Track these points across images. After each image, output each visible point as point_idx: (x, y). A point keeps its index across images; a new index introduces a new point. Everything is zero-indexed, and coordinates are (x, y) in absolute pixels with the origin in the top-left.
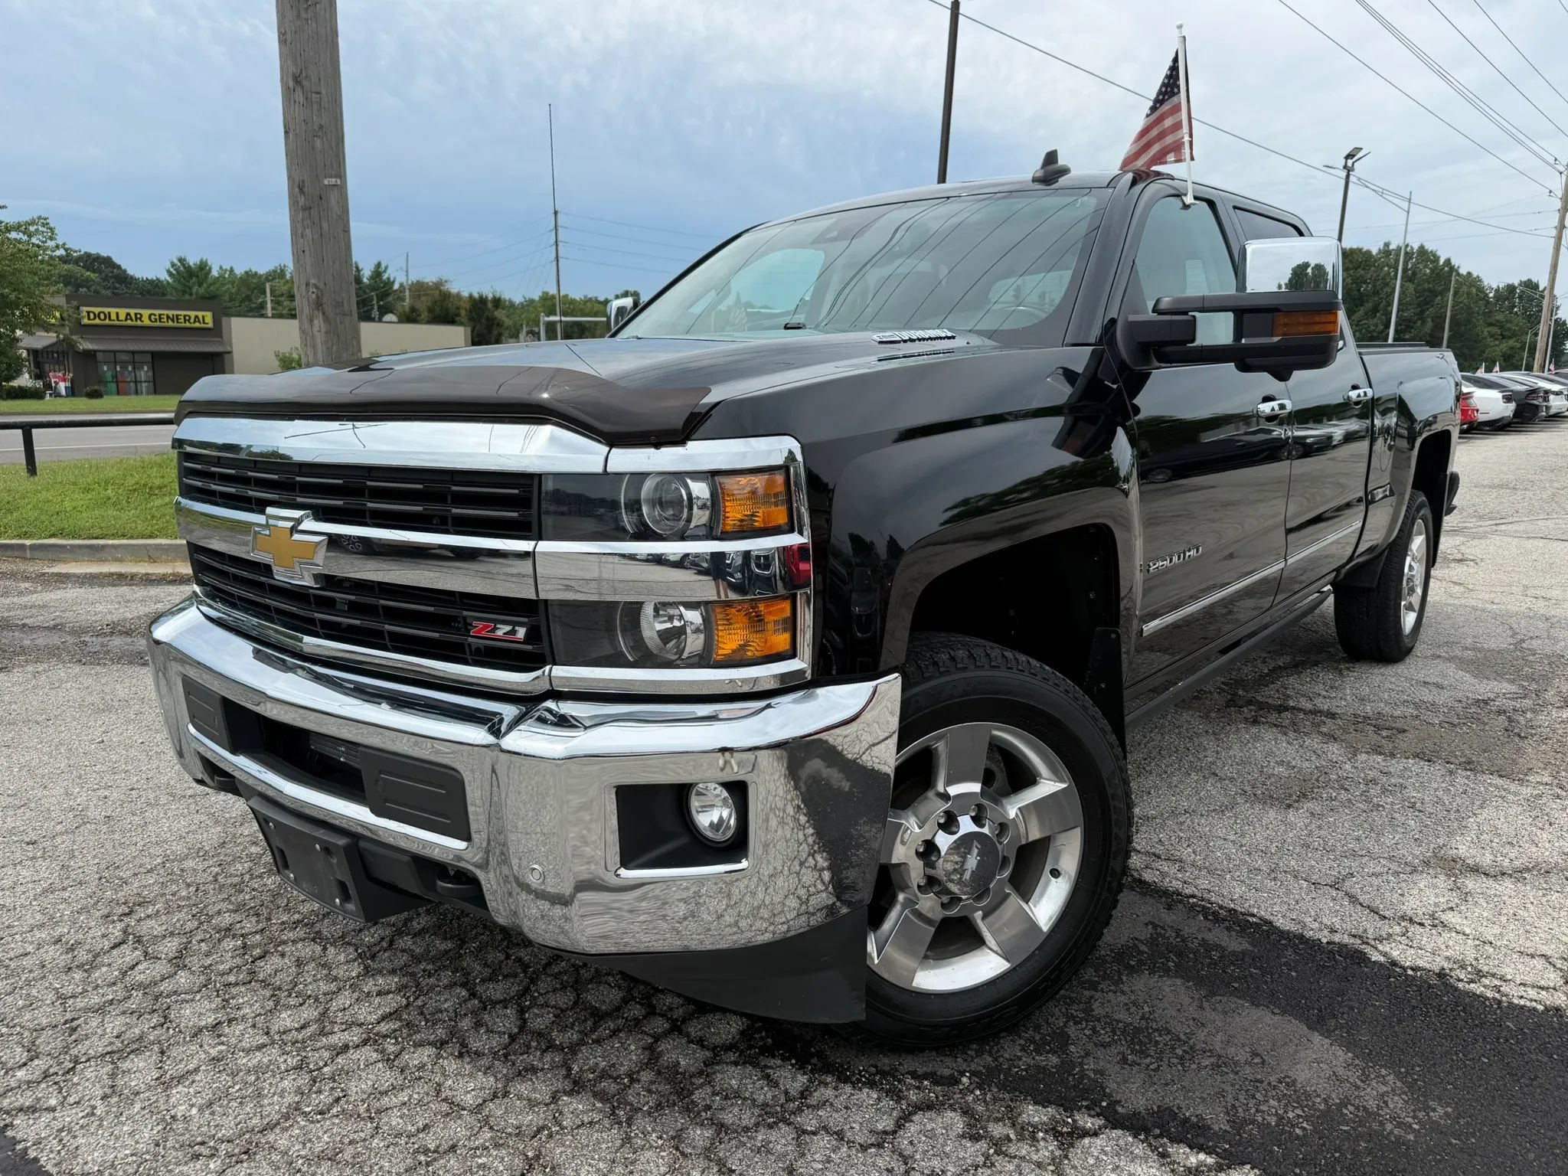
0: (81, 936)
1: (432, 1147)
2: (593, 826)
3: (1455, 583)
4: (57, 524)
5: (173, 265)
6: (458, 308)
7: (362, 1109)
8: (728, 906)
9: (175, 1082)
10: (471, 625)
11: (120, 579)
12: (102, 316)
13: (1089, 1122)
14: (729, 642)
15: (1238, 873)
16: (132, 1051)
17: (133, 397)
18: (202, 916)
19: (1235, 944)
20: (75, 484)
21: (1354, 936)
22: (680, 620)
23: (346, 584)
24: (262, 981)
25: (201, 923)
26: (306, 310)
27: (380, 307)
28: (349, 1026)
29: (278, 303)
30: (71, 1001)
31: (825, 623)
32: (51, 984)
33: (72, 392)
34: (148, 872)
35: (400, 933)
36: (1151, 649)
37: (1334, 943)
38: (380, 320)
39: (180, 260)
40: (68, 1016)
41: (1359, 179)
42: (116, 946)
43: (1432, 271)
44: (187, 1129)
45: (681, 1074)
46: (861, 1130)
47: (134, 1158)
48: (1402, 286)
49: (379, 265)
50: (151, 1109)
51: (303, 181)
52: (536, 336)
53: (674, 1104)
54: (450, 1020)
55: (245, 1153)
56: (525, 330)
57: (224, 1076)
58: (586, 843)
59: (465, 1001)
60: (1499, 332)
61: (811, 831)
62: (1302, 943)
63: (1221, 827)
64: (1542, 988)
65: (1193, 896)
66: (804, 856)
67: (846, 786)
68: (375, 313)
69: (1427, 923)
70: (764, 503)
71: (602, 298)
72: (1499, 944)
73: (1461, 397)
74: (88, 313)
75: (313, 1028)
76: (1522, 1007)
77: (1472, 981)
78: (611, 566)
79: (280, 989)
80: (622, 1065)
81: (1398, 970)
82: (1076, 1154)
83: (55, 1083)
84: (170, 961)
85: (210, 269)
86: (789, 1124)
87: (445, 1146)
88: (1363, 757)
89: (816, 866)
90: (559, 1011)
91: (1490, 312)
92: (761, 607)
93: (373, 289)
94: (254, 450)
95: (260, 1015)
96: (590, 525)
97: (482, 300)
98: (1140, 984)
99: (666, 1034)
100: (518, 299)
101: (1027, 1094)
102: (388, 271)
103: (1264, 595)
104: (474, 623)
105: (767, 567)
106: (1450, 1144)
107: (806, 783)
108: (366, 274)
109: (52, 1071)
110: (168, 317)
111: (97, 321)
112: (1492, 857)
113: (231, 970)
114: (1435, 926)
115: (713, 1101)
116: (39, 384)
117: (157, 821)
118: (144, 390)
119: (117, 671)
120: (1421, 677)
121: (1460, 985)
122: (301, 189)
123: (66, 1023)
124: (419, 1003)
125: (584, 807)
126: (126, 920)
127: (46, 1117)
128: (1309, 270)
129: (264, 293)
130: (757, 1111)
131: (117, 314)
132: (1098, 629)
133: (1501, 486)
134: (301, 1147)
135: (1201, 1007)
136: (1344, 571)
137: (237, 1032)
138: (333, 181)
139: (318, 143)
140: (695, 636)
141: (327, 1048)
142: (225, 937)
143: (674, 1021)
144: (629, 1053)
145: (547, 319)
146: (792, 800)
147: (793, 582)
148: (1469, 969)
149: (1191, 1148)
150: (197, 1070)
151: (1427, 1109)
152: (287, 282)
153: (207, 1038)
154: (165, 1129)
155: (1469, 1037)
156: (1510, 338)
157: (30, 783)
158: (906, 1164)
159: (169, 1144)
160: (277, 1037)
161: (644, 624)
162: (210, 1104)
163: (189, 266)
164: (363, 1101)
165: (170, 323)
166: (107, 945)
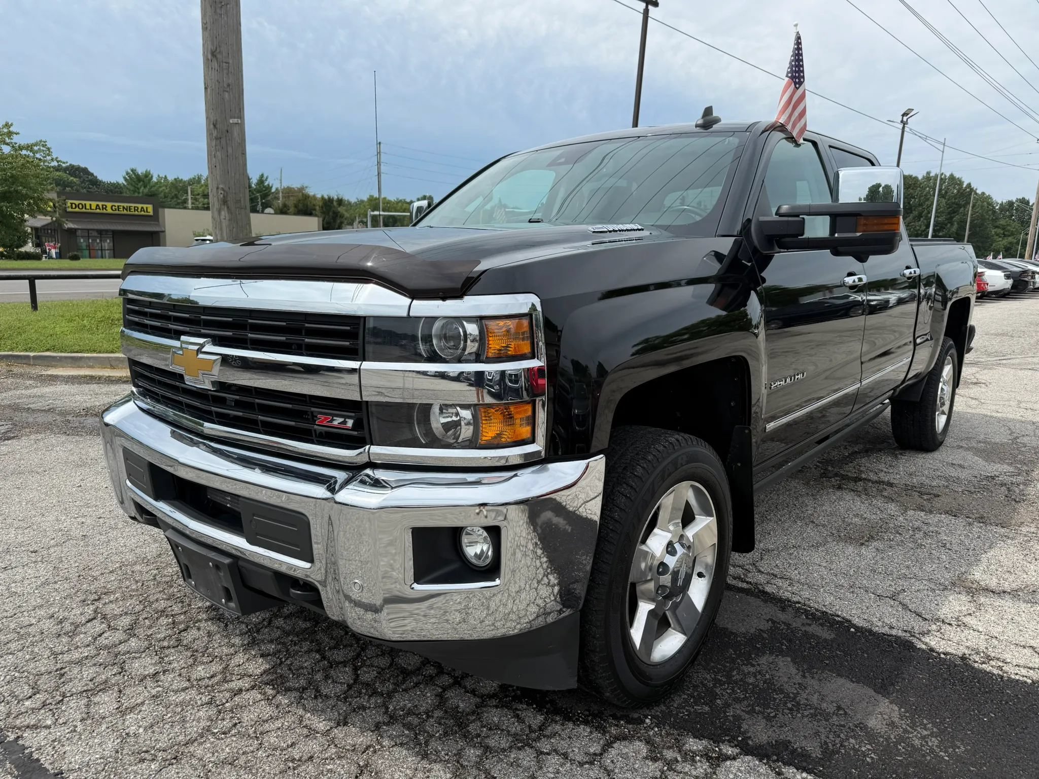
0: (67, 614)
1: (297, 757)
2: (397, 557)
3: (972, 398)
4: (51, 343)
5: (127, 173)
6: (314, 205)
7: (251, 731)
8: (487, 615)
9: (128, 711)
10: (316, 417)
11: (91, 379)
12: (81, 206)
13: (729, 751)
14: (489, 432)
15: (828, 588)
16: (101, 690)
17: (100, 260)
18: (146, 602)
19: (826, 634)
20: (62, 316)
21: (906, 631)
22: (457, 417)
23: (233, 388)
24: (185, 646)
25: (145, 607)
26: (217, 205)
27: (262, 203)
28: (242, 676)
29: (196, 200)
30: (60, 657)
31: (554, 421)
32: (47, 645)
33: (60, 256)
34: (111, 572)
35: (276, 616)
36: (772, 440)
37: (892, 635)
38: (263, 212)
39: (132, 170)
40: (59, 666)
41: (911, 130)
42: (89, 621)
43: (958, 191)
44: (136, 742)
45: (460, 713)
46: (579, 752)
47: (102, 760)
48: (938, 201)
49: (262, 176)
50: (113, 728)
51: (216, 121)
52: (365, 224)
53: (456, 733)
54: (309, 674)
55: (174, 758)
56: (357, 220)
57: (161, 708)
58: (393, 569)
59: (318, 662)
60: (1002, 232)
61: (545, 559)
62: (870, 635)
63: (817, 557)
64: (1030, 668)
65: (799, 603)
66: (541, 577)
67: (569, 528)
68: (259, 207)
69: (954, 623)
70: (515, 339)
71: (408, 200)
72: (1001, 638)
73: (977, 276)
74: (72, 204)
75: (219, 677)
76: (1017, 681)
77: (984, 663)
78: (411, 379)
79: (197, 651)
80: (422, 706)
81: (934, 654)
82: (721, 771)
83: (50, 710)
84: (125, 631)
85: (152, 177)
86: (532, 747)
87: (305, 757)
88: (910, 513)
89: (549, 583)
90: (380, 670)
91: (996, 219)
92: (512, 409)
93: (259, 191)
94: (173, 297)
95: (184, 668)
96: (397, 351)
97: (330, 200)
98: (764, 660)
99: (450, 687)
100: (353, 200)
101: (689, 731)
102: (268, 180)
103: (847, 404)
104: (319, 416)
105: (516, 382)
106: (969, 770)
107: (541, 527)
108: (254, 181)
109: (48, 702)
110: (124, 208)
111: (77, 210)
112: (997, 581)
113: (165, 638)
114: (959, 626)
115: (482, 731)
116: (39, 250)
117: (116, 539)
118: (107, 255)
119: (90, 440)
120: (950, 460)
121: (976, 665)
122: (215, 126)
123: (57, 671)
124: (288, 662)
125: (391, 543)
126: (97, 603)
127: (44, 732)
128: (881, 189)
129: (187, 193)
130: (510, 739)
131: (90, 205)
132: (737, 426)
133: (1003, 335)
134: (211, 755)
135: (804, 677)
136: (898, 390)
137: (169, 679)
138: (235, 121)
139: (226, 95)
140: (467, 427)
141: (228, 690)
142: (161, 616)
143: (455, 678)
144: (426, 698)
145: (372, 213)
146: (532, 539)
147: (534, 392)
148: (982, 655)
149: (798, 769)
150: (143, 703)
151: (954, 747)
152: (202, 186)
153: (149, 683)
154: (122, 741)
155: (981, 700)
156: (1009, 236)
157: (33, 512)
158: (609, 775)
159: (125, 752)
160: (195, 683)
161: (432, 419)
162: (152, 726)
163: (138, 175)
164: (252, 726)
165: (125, 212)
166: (84, 620)
